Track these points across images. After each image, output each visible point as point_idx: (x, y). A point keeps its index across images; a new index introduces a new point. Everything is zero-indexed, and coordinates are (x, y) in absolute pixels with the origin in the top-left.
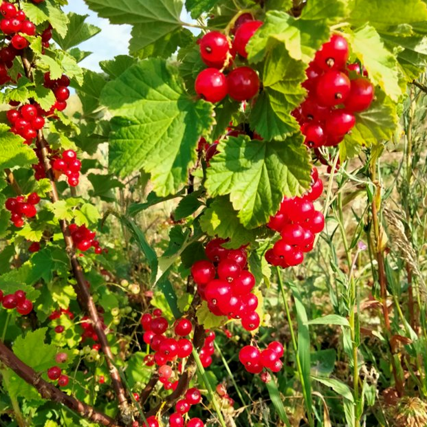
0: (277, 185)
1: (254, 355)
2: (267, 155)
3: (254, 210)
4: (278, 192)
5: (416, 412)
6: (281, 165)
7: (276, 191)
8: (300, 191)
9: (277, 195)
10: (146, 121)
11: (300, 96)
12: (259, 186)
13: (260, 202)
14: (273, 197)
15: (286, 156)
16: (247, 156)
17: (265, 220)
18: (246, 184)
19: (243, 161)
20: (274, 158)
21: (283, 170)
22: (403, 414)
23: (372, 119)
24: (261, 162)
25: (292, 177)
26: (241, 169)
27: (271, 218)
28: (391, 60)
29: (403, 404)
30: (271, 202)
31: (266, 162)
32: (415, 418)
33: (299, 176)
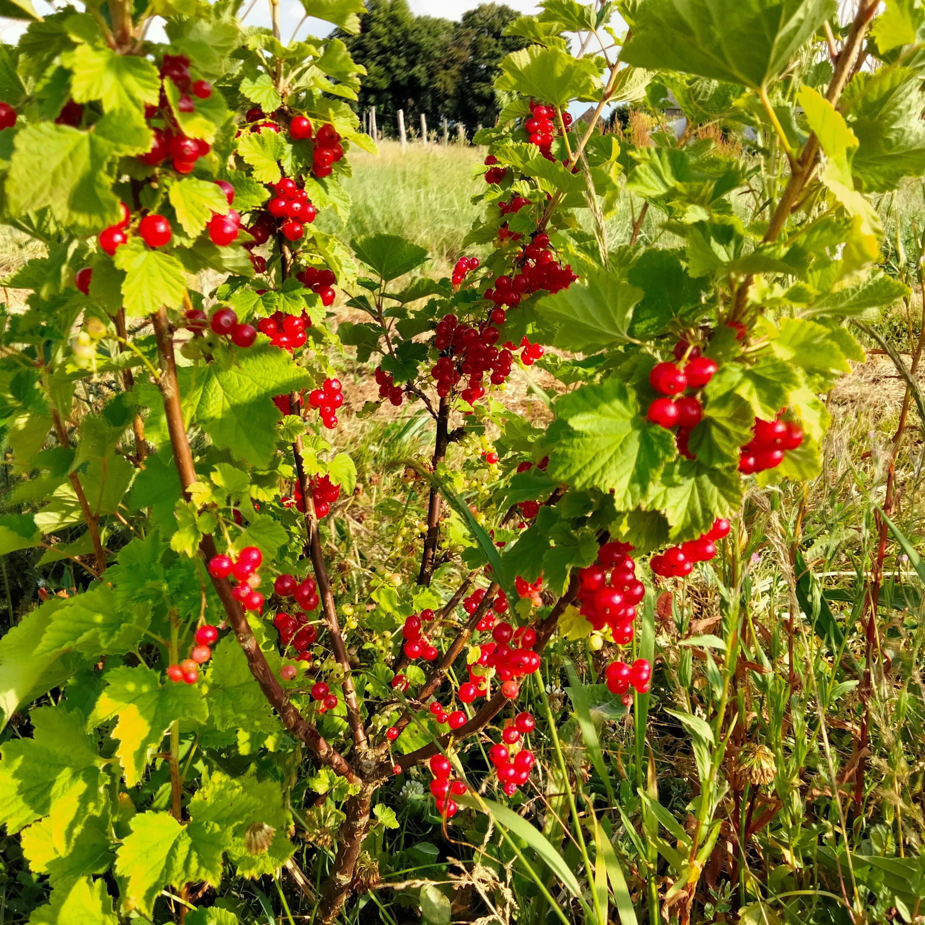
0: (708, 505)
1: (625, 672)
2: (698, 475)
3: (683, 526)
4: (710, 512)
5: (763, 763)
6: (712, 486)
7: (706, 510)
8: (731, 514)
9: (708, 515)
10: (599, 435)
11: (747, 437)
12: (689, 504)
13: (689, 519)
14: (704, 516)
15: (717, 478)
16: (680, 473)
17: (693, 536)
18: (678, 500)
19: (676, 477)
20: (705, 479)
21: (713, 490)
22: (746, 766)
23: (797, 457)
24: (693, 480)
25: (723, 500)
26: (674, 485)
27: (702, 536)
28: (816, 403)
29: (746, 753)
30: (701, 520)
31: (696, 481)
32: (762, 770)
33: (729, 499)
